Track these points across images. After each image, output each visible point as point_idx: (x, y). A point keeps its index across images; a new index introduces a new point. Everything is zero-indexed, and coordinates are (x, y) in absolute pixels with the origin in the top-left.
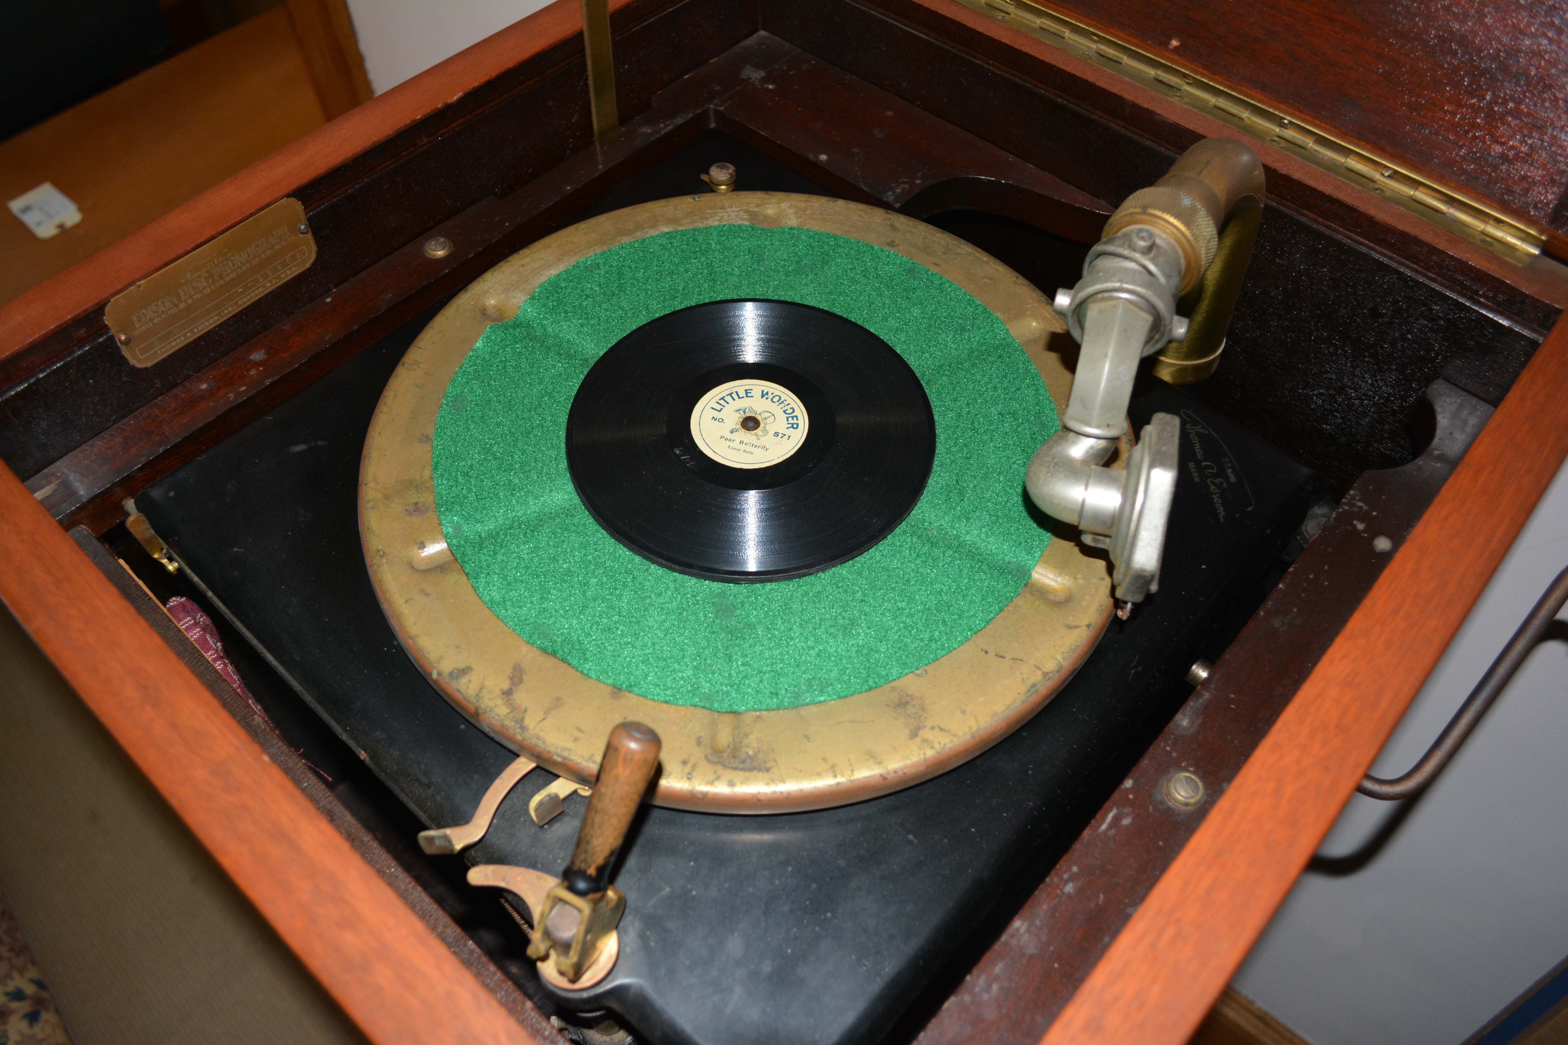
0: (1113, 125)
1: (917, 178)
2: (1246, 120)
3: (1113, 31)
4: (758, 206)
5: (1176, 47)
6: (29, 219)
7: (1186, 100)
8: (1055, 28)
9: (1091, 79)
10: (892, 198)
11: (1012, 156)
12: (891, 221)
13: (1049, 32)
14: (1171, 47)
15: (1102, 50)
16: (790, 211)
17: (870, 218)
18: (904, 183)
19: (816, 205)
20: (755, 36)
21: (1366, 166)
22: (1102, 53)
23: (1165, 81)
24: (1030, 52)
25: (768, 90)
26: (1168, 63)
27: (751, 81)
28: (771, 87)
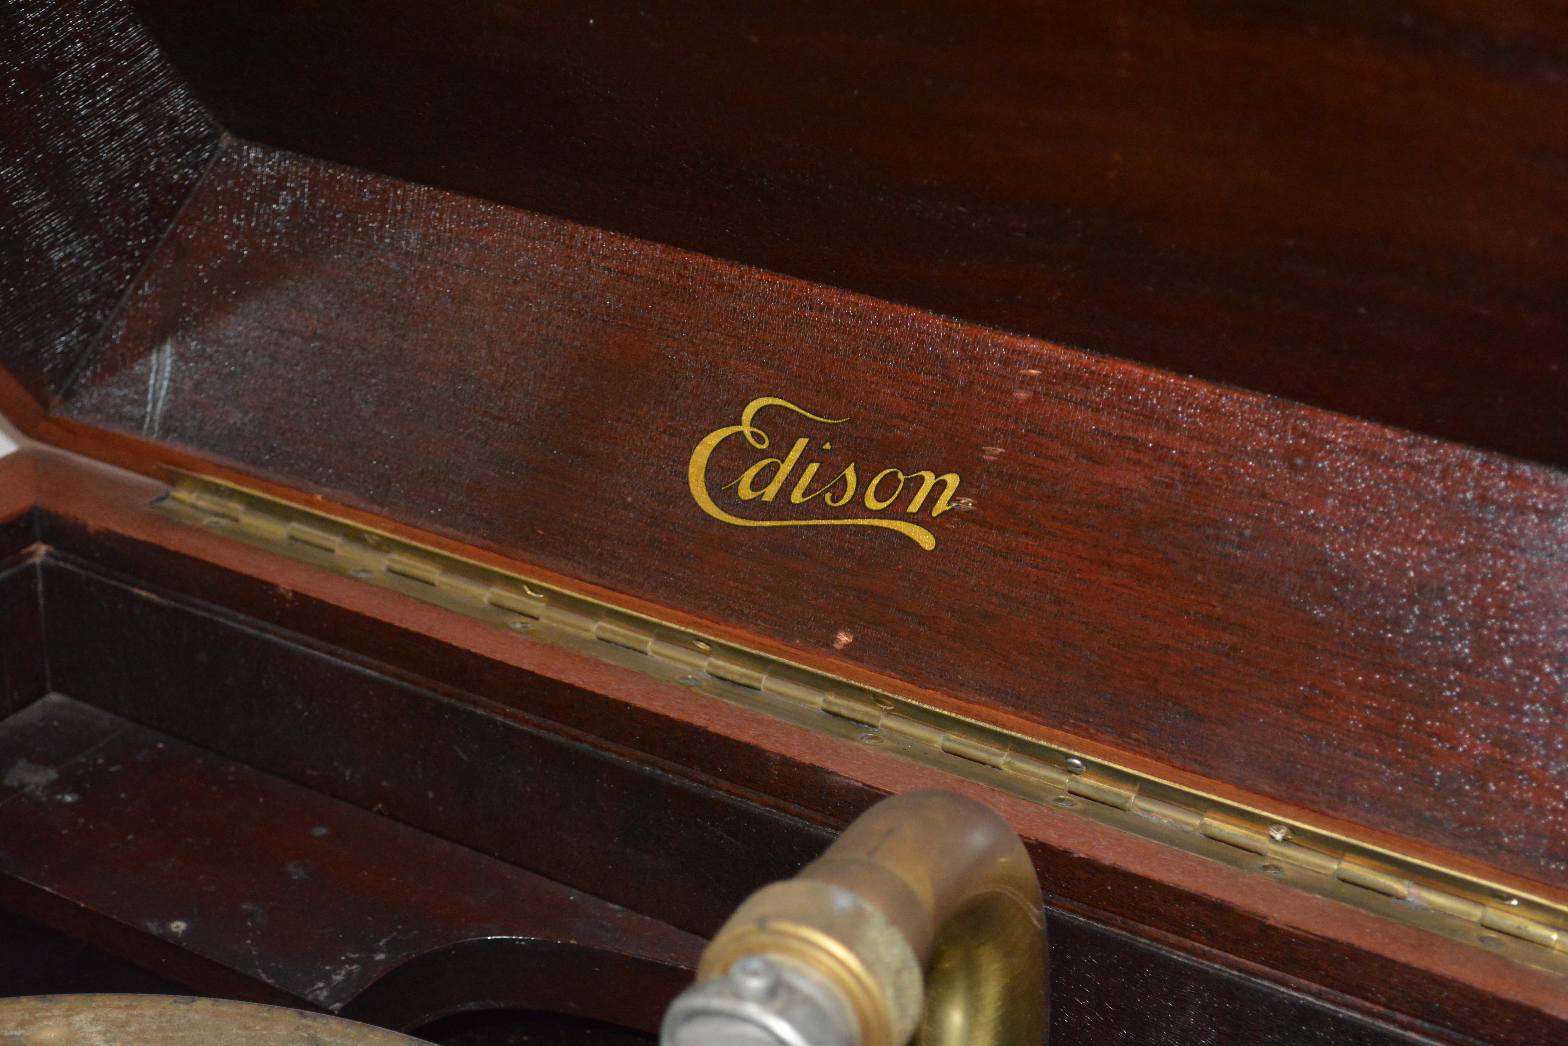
0: (755, 807)
1: (379, 950)
2: (1005, 768)
3: (730, 629)
4: (22, 1025)
5: (847, 645)
7: (887, 743)
8: (625, 636)
9: (698, 720)
10: (325, 993)
11: (575, 891)
12: (312, 1032)
13: (616, 644)
14: (838, 646)
15: (719, 667)
16: (94, 1029)
17: (265, 1028)
18: (351, 961)
19: (150, 1012)
20: (38, 704)
21: (1241, 827)
22: (721, 673)
23: (844, 712)
24: (579, 683)
25: (62, 804)
26: (841, 679)
27: (27, 790)
28: (68, 798)
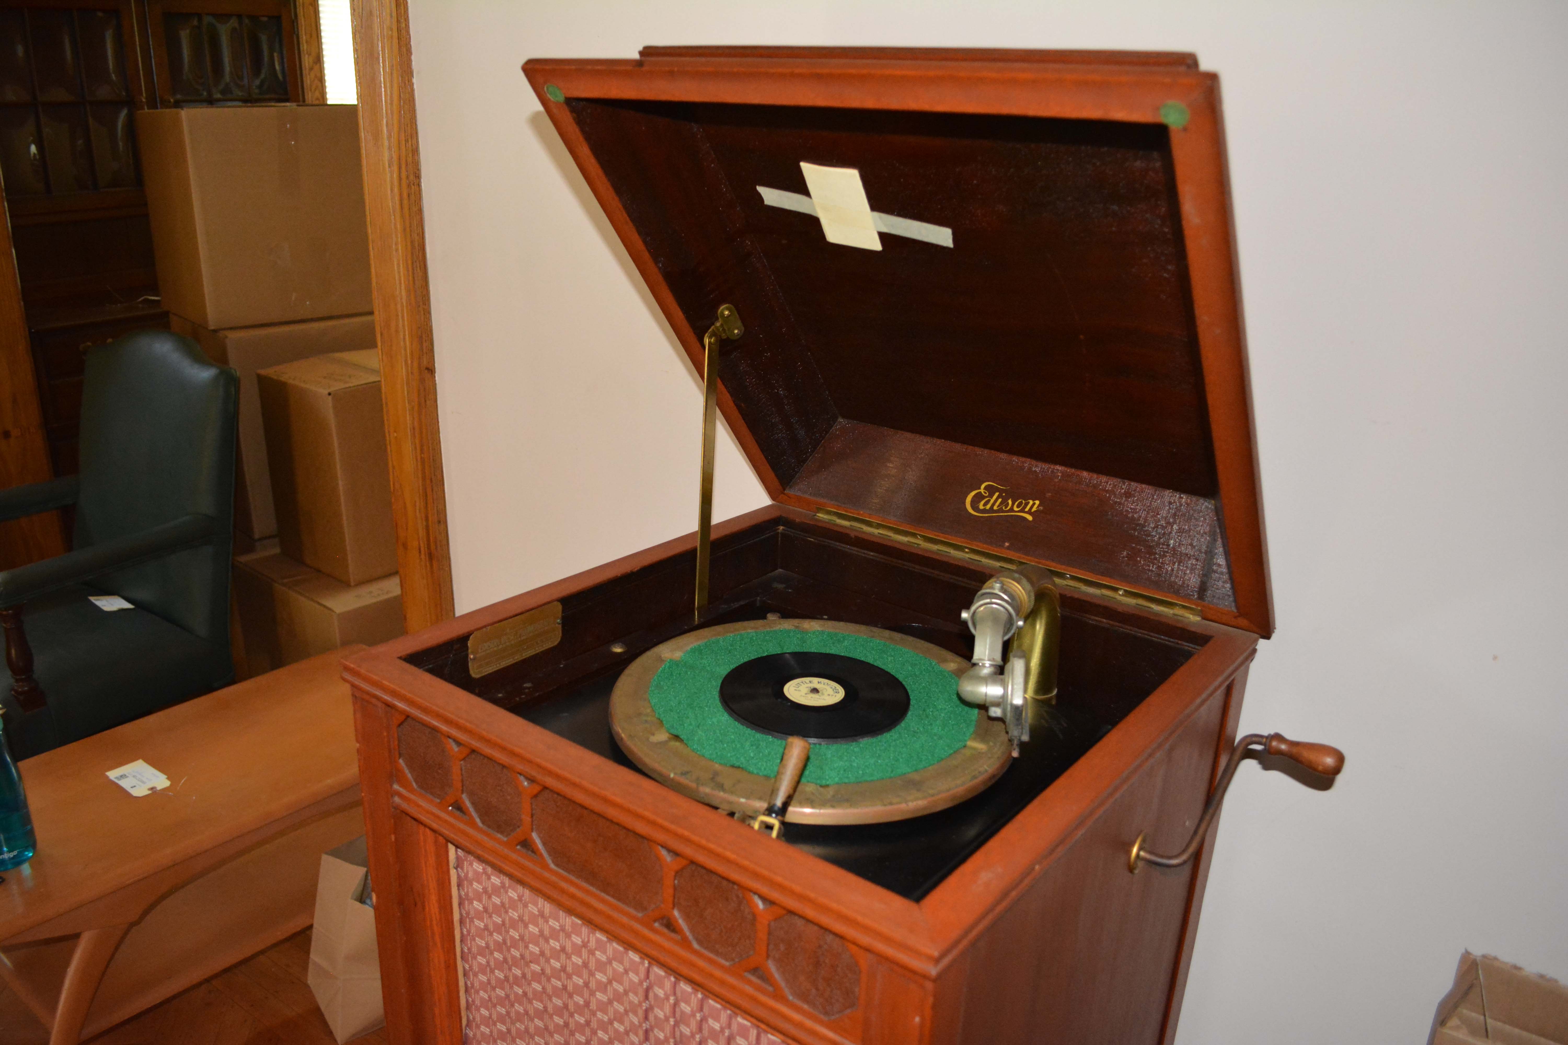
3: (975, 543)
5: (1008, 546)
6: (124, 784)
8: (945, 549)
9: (967, 566)
11: (929, 616)
14: (1005, 546)
20: (777, 571)
22: (971, 558)
25: (789, 591)
26: (1005, 556)
27: (778, 588)
